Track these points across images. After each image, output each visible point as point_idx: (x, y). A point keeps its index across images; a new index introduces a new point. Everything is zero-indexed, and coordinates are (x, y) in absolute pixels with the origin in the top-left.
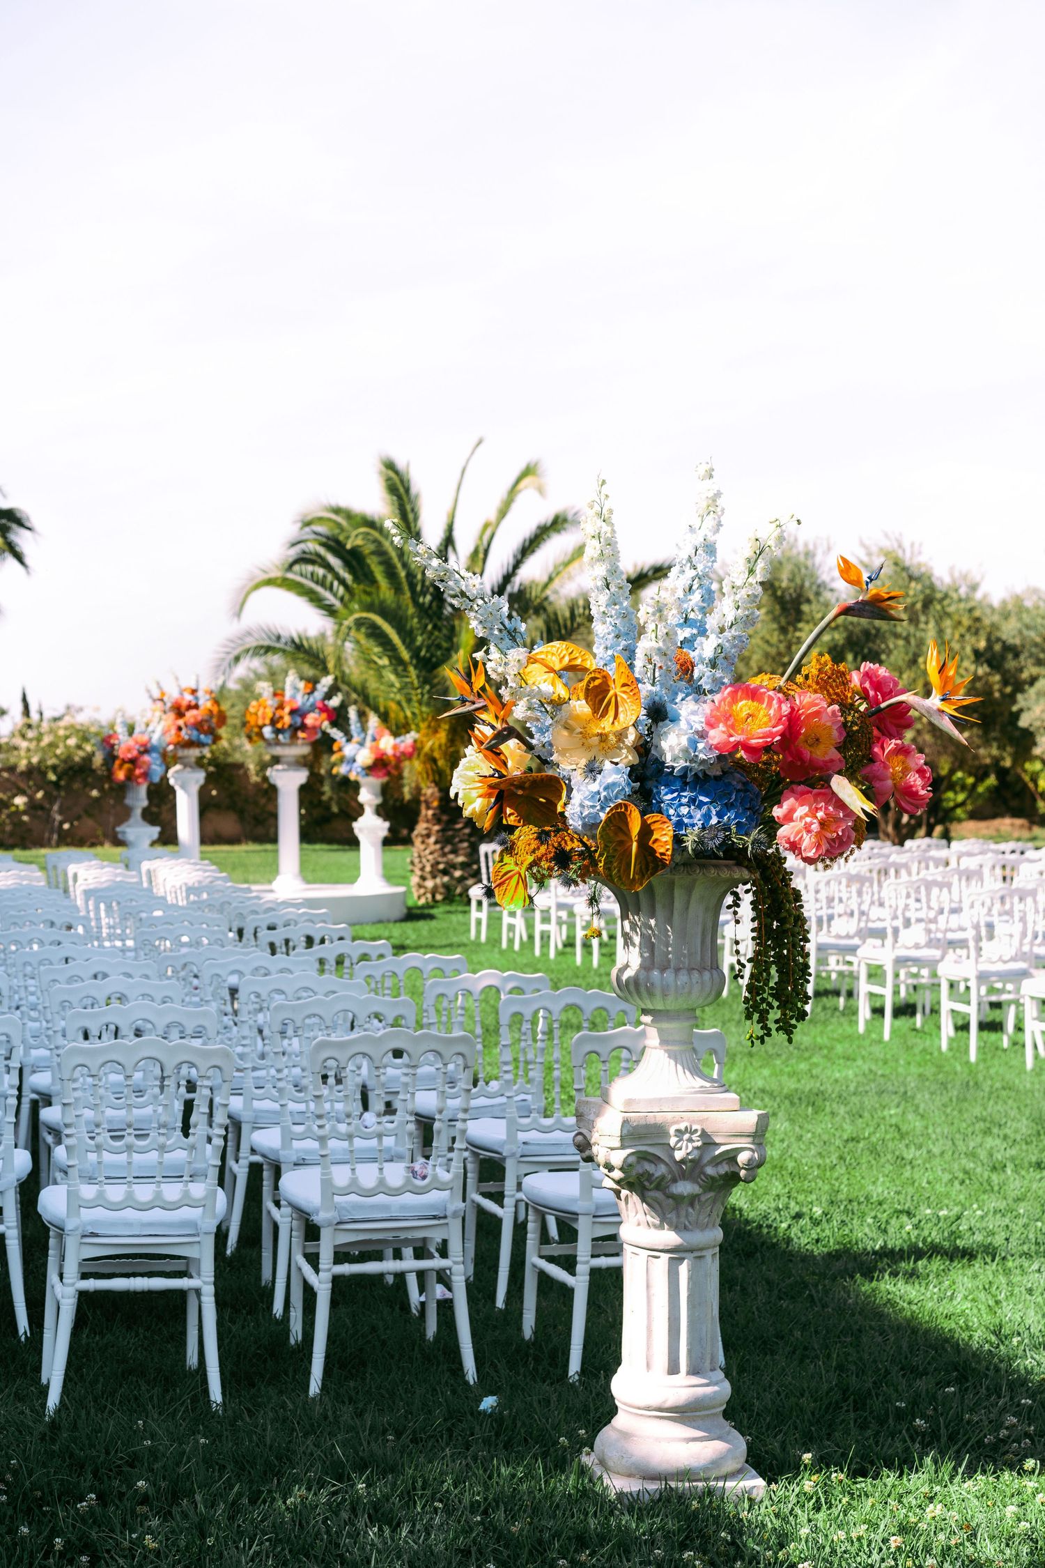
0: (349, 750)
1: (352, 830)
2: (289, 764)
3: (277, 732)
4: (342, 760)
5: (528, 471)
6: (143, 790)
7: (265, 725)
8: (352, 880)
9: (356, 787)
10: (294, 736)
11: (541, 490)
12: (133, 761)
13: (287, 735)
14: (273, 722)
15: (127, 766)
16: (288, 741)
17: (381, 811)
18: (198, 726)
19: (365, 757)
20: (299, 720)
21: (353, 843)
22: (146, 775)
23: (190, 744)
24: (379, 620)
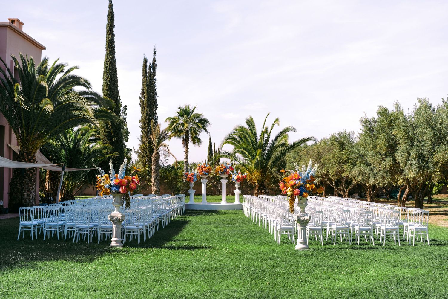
0: (233, 176)
1: (233, 192)
2: (224, 179)
3: (221, 172)
4: (232, 178)
5: (277, 120)
6: (193, 183)
7: (219, 171)
8: (234, 202)
9: (235, 184)
10: (224, 173)
11: (278, 124)
12: (190, 178)
13: (223, 173)
14: (220, 170)
15: (189, 179)
16: (223, 174)
17: (239, 188)
18: (205, 171)
19: (236, 178)
20: (225, 170)
21: (234, 194)
22: (193, 181)
23: (204, 174)
24: (243, 150)
